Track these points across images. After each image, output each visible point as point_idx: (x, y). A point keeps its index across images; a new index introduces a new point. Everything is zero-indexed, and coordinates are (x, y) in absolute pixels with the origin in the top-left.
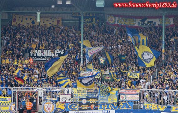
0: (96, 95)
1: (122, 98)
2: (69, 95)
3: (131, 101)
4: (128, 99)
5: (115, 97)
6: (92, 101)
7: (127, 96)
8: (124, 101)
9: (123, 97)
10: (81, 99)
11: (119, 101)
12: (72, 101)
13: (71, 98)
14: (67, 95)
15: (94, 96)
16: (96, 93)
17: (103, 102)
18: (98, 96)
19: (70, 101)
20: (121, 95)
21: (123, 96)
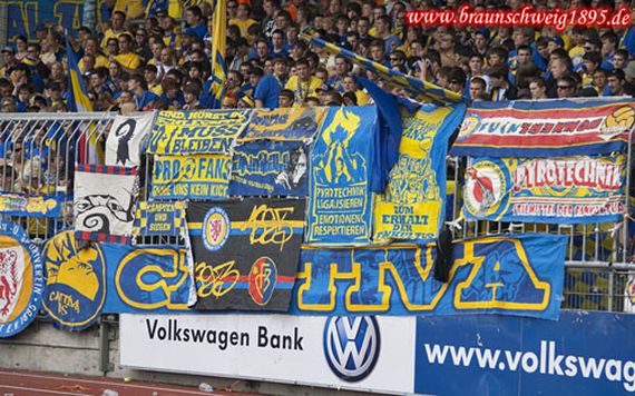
0: (291, 169)
1: (478, 195)
2: (128, 171)
3: (554, 228)
4: (525, 209)
5: (426, 186)
6: (263, 223)
7: (518, 170)
8: (494, 226)
9: (489, 187)
10: (197, 209)
11: (455, 224)
12: (144, 223)
13: (141, 198)
14: (116, 171)
15: (282, 177)
16: (294, 148)
17: (334, 231)
18: (304, 180)
19: (127, 229)
20: (470, 161)
21: (486, 170)
